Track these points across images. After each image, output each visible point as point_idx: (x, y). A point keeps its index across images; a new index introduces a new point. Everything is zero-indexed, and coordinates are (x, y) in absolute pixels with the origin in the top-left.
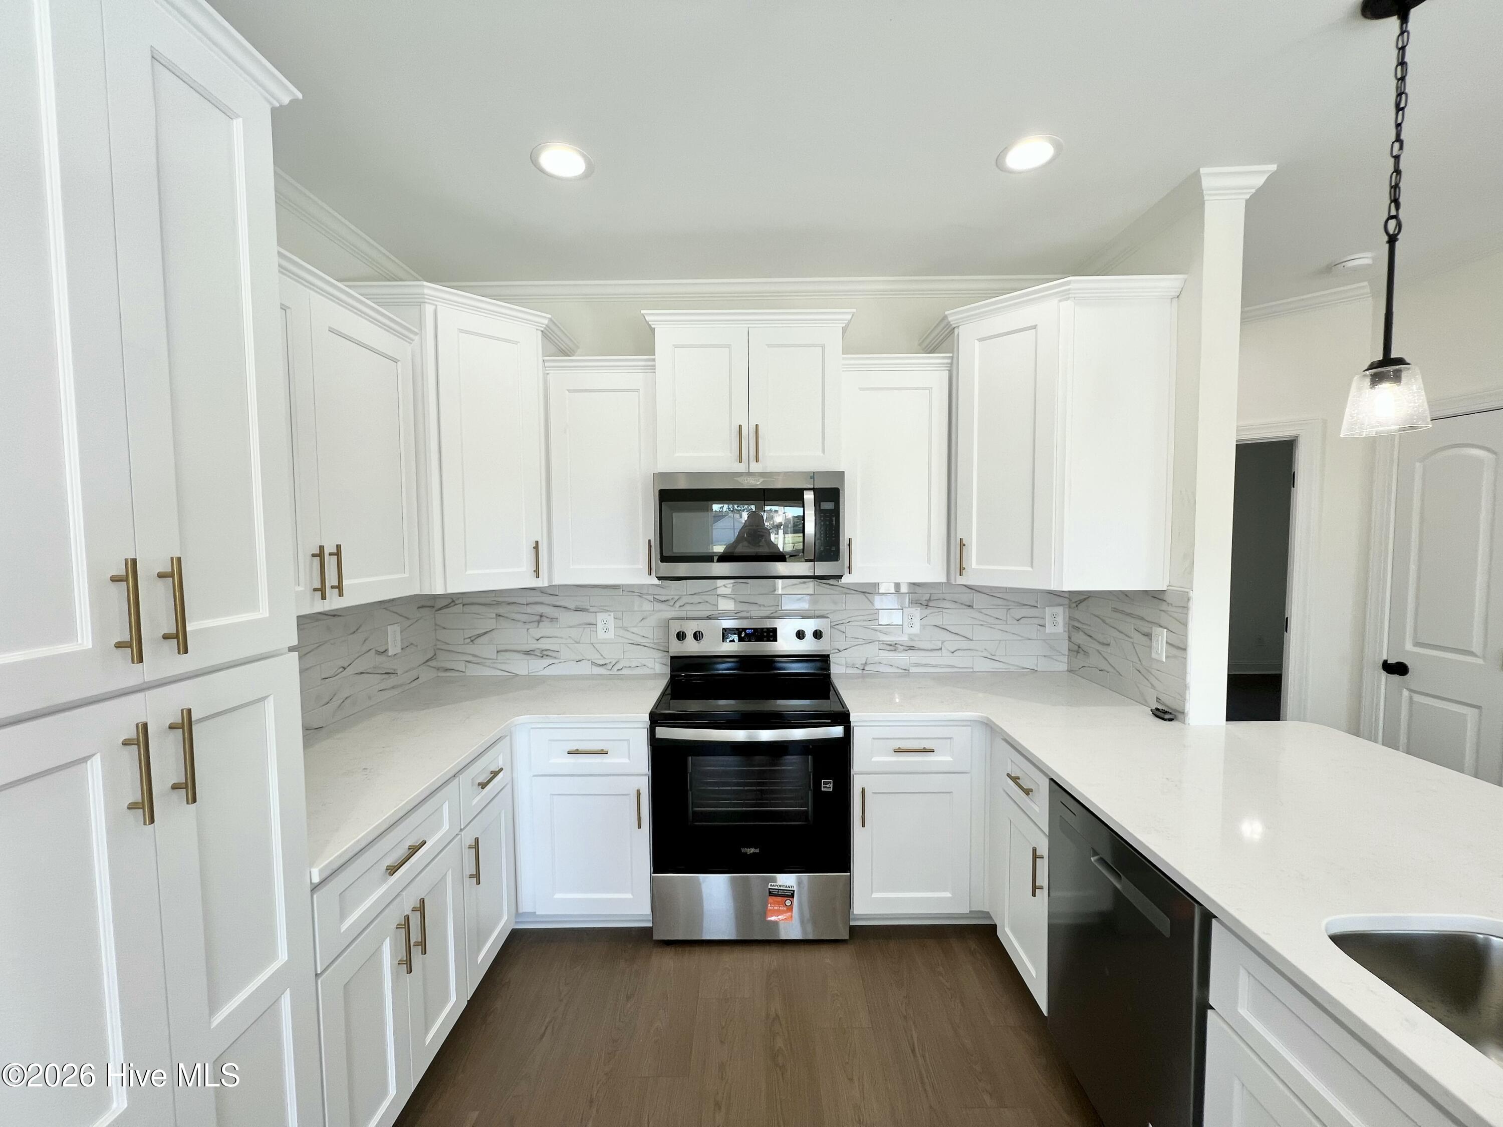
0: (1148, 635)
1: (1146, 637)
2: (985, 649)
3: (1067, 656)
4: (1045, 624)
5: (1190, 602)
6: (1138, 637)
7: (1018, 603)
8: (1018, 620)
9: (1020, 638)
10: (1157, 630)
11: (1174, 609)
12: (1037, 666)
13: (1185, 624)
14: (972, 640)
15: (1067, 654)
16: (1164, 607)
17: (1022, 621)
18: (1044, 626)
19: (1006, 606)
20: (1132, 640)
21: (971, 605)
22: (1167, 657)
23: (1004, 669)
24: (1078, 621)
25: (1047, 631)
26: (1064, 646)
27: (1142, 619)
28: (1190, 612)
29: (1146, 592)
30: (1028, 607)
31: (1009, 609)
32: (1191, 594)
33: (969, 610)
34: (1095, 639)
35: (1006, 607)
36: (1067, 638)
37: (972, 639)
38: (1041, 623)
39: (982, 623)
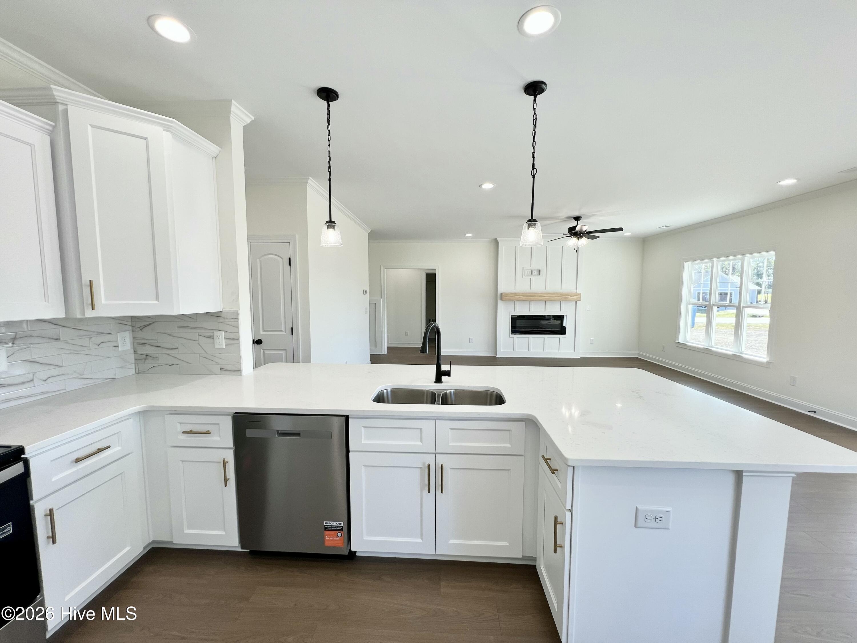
0: (211, 337)
1: (210, 338)
2: (75, 372)
3: (134, 365)
4: (118, 345)
5: (239, 315)
6: (202, 340)
7: (97, 332)
8: (99, 345)
9: (102, 358)
10: (216, 333)
11: (227, 321)
12: (115, 375)
13: (237, 327)
14: (62, 367)
15: (134, 362)
16: (221, 320)
17: (101, 346)
18: (117, 346)
19: (88, 335)
20: (198, 342)
21: (58, 338)
22: (226, 345)
23: (92, 383)
24: (144, 339)
25: (120, 349)
26: (132, 357)
27: (205, 329)
28: (239, 320)
29: (206, 314)
30: (104, 334)
31: (91, 338)
32: (239, 312)
33: (57, 343)
34: (163, 348)
35: (89, 337)
36: (133, 352)
37: (61, 365)
38: (115, 345)
39: (70, 352)
